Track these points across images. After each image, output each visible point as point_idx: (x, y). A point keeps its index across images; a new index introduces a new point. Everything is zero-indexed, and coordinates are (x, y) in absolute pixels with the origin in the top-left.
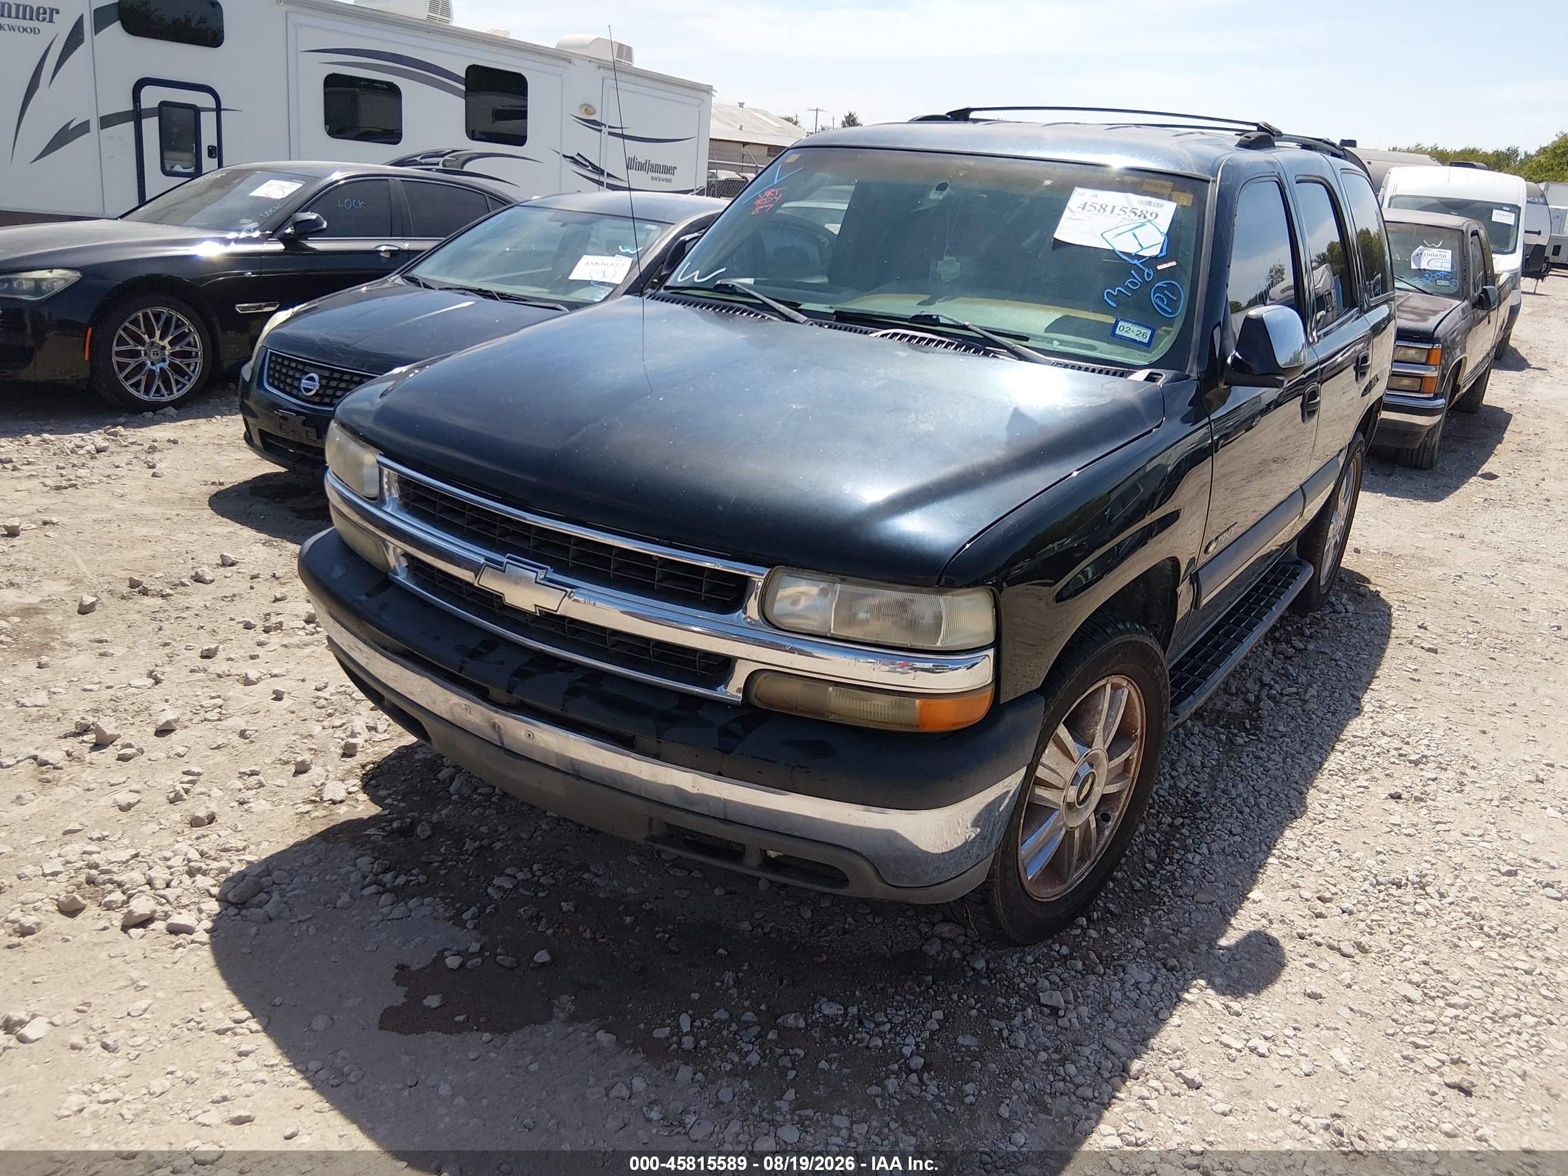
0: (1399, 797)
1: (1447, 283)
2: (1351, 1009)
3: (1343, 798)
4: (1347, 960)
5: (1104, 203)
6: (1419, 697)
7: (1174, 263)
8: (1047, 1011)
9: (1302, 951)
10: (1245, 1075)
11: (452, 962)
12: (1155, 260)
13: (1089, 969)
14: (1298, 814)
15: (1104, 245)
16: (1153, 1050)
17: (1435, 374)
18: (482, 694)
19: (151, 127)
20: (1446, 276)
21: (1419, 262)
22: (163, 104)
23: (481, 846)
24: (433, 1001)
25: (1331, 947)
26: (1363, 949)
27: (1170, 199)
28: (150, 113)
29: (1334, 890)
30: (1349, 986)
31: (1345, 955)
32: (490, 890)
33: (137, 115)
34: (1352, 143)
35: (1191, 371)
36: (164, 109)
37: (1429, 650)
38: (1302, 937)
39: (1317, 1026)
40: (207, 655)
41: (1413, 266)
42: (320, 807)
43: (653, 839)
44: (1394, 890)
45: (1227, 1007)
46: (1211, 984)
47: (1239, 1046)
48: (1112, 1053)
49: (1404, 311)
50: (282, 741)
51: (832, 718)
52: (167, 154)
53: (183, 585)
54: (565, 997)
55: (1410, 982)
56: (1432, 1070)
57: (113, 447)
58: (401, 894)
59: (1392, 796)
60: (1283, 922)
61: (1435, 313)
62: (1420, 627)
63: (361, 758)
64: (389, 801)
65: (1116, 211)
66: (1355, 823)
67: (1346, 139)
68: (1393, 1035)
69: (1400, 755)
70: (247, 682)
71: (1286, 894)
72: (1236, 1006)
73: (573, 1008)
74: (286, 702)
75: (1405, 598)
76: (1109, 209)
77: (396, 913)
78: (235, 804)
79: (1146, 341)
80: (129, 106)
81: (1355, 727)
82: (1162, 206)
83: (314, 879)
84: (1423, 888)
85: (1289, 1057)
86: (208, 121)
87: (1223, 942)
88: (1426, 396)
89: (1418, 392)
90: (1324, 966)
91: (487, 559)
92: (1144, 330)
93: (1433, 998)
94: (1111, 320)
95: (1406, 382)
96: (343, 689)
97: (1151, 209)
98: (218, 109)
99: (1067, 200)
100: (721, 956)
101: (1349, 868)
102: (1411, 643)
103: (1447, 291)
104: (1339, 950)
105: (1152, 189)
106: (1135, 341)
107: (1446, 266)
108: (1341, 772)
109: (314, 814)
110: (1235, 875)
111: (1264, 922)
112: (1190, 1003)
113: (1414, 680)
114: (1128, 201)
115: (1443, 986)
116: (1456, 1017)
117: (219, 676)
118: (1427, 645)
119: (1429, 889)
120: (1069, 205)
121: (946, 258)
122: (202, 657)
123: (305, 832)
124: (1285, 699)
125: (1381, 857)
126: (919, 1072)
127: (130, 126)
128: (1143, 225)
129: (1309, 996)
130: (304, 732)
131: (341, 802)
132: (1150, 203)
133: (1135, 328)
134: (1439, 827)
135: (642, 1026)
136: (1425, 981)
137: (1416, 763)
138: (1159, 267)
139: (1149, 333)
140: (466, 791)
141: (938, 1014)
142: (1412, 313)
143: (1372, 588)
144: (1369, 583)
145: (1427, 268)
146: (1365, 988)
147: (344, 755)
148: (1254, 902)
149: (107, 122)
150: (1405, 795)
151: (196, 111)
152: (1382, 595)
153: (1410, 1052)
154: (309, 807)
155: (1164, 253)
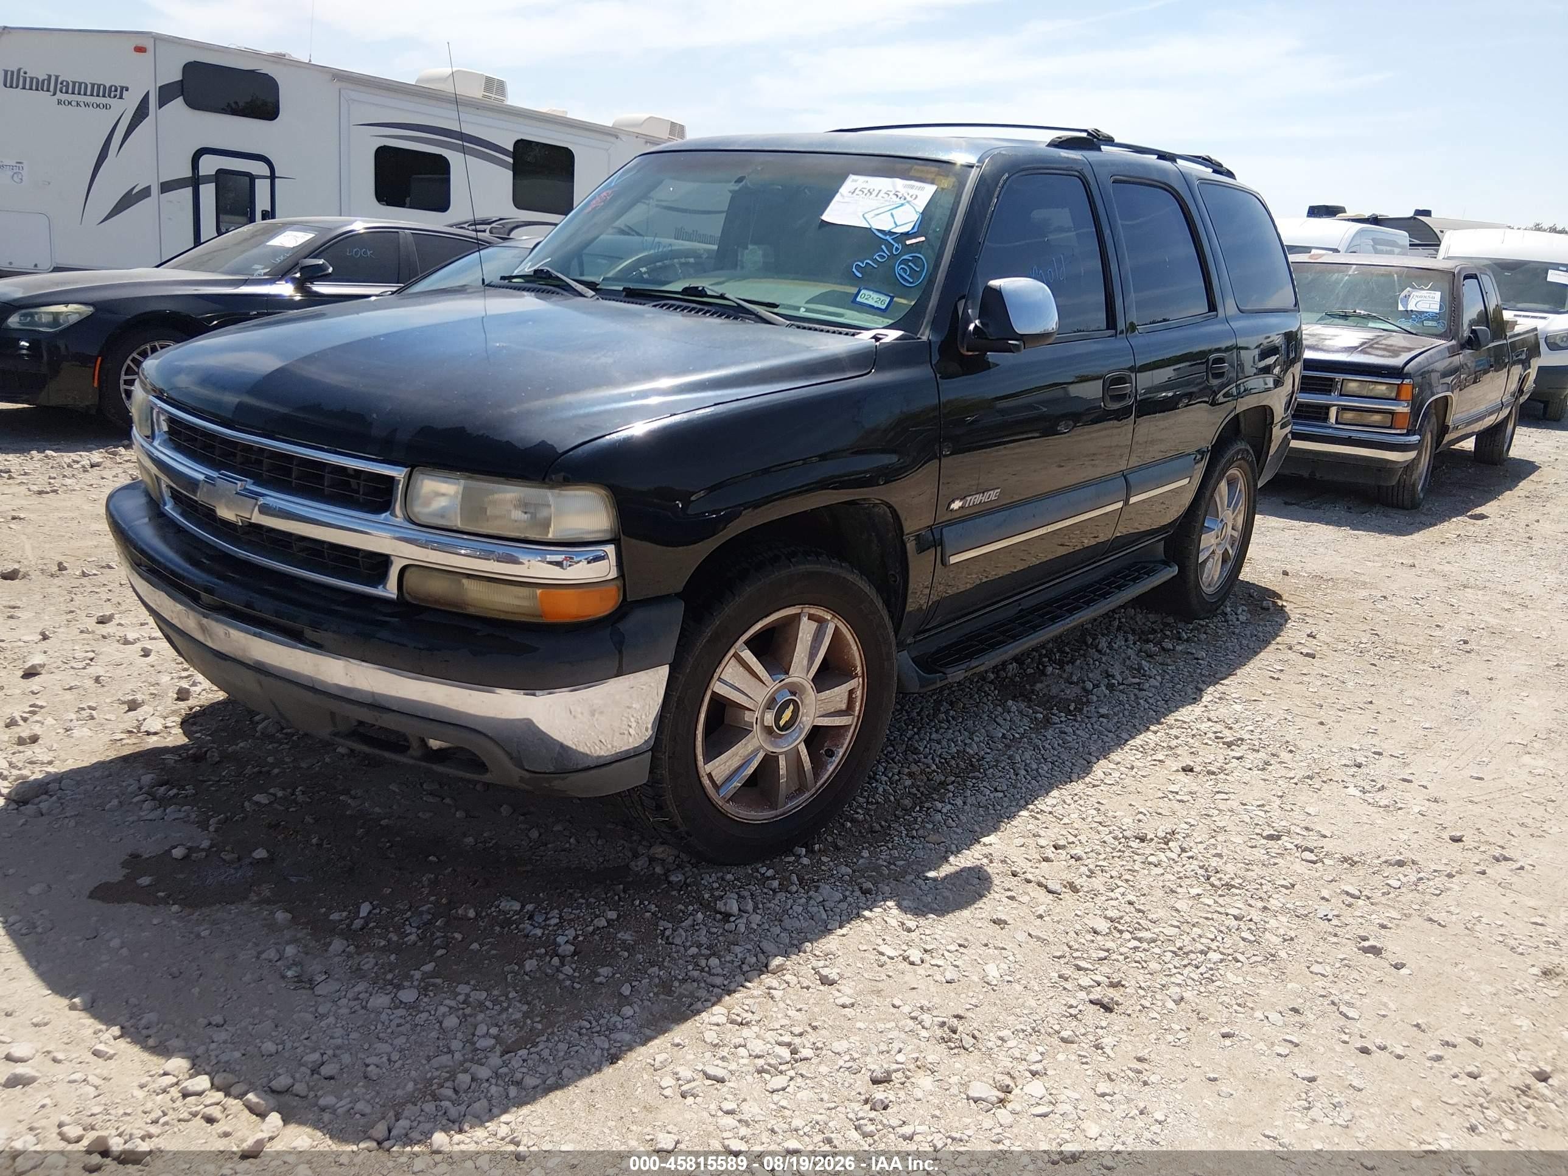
0: (1191, 770)
1: (1434, 324)
2: (1030, 935)
3: (1132, 768)
4: (1051, 896)
5: (871, 187)
6: (1269, 692)
7: (923, 239)
8: (719, 916)
9: (1007, 886)
10: (885, 977)
11: (178, 853)
12: (907, 235)
13: (784, 888)
14: (1074, 776)
15: (865, 225)
16: (805, 952)
17: (1407, 410)
19: (208, 192)
20: (1434, 317)
21: (1406, 304)
22: (219, 171)
23: (261, 772)
24: (145, 881)
25: (1040, 884)
26: (1074, 889)
27: (932, 183)
28: (207, 179)
29: (1071, 839)
30: (1041, 917)
31: (1050, 892)
32: (246, 804)
33: (195, 182)
34: (1427, 213)
35: (922, 335)
36: (221, 177)
37: (1307, 655)
38: (1014, 875)
39: (986, 945)
40: (102, 621)
41: (1401, 308)
42: (134, 735)
43: (336, 734)
44: (1135, 844)
45: (903, 924)
46: (899, 906)
47: (892, 953)
48: (763, 953)
49: (1377, 349)
50: (130, 687)
51: (471, 611)
52: (221, 216)
53: (110, 567)
54: (266, 885)
55: (1105, 917)
56: (1082, 988)
57: (108, 463)
58: (163, 802)
59: (1184, 770)
60: (1003, 862)
61: (1410, 350)
62: (1309, 636)
63: (191, 702)
64: (198, 735)
65: (881, 194)
66: (1132, 789)
67: (1421, 209)
68: (1059, 958)
69: (1217, 738)
70: (126, 642)
71: (1022, 841)
72: (912, 924)
73: (268, 894)
74: (151, 659)
75: (1307, 611)
76: (875, 193)
77: (151, 816)
78: (61, 730)
79: (883, 307)
80: (188, 173)
81: (1186, 713)
82: (922, 189)
83: (98, 788)
84: (1167, 844)
85: (939, 966)
86: (262, 188)
87: (931, 874)
88: (1398, 432)
89: (1390, 428)
90: (1025, 899)
91: (207, 477)
92: (883, 297)
93: (1121, 932)
94: (854, 290)
95: (1377, 418)
97: (912, 192)
98: (273, 177)
99: (840, 186)
100: (431, 862)
101: (1100, 823)
102: (1290, 648)
103: (1435, 331)
104: (1046, 887)
105: (918, 175)
106: (872, 307)
107: (1435, 308)
108: (1143, 750)
109: (124, 742)
110: (978, 823)
111: (985, 861)
112: (866, 919)
113: (1273, 678)
114: (894, 186)
115: (1138, 923)
116: (1136, 948)
117: (104, 637)
118: (1305, 651)
119: (1171, 844)
120: (841, 190)
121: (750, 247)
122: (98, 623)
123: (112, 755)
124: (1121, 687)
125: (1140, 816)
126: (562, 958)
127: (188, 192)
128: (902, 205)
129: (993, 922)
130: (153, 681)
131: (155, 733)
132: (912, 187)
133: (875, 296)
134: (1218, 796)
135: (323, 910)
136: (1121, 918)
137: (1229, 745)
138: (908, 242)
139: (888, 299)
140: (272, 730)
141: (612, 915)
142: (1384, 349)
143: (1280, 603)
144: (1280, 597)
145: (1414, 309)
146: (1056, 919)
147: (178, 699)
148: (985, 845)
149: (167, 187)
150: (1197, 769)
151: (252, 178)
152: (1286, 609)
153: (1067, 972)
154: (124, 736)
155: (915, 230)
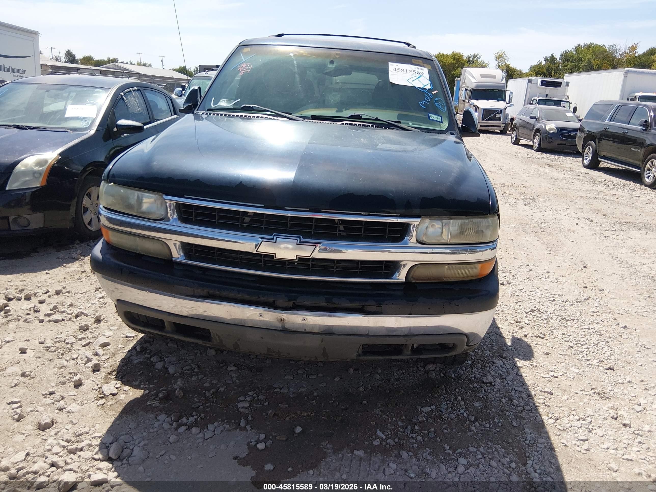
2: (561, 355)
4: (544, 339)
5: (402, 68)
7: (439, 91)
9: (530, 340)
10: (559, 385)
11: (260, 446)
12: (430, 90)
18: (272, 306)
24: (269, 467)
25: (536, 337)
26: (544, 334)
27: (424, 67)
30: (552, 347)
31: (542, 338)
35: (458, 132)
38: (526, 336)
39: (559, 363)
42: (108, 399)
44: (533, 314)
45: (531, 365)
46: (520, 359)
47: (548, 376)
50: (51, 373)
51: (445, 280)
54: (323, 443)
55: (566, 341)
56: (599, 366)
58: (200, 425)
60: (516, 332)
63: (105, 370)
64: (143, 386)
65: (408, 71)
68: (579, 359)
71: (507, 323)
72: (533, 364)
74: (31, 353)
76: (405, 71)
77: (208, 435)
78: (57, 411)
79: (441, 121)
82: (422, 69)
83: (145, 434)
84: (539, 311)
85: (563, 375)
87: (508, 344)
90: (540, 343)
91: (263, 238)
92: (438, 117)
93: (576, 344)
94: (427, 114)
96: (58, 340)
97: (420, 71)
99: (388, 67)
104: (539, 337)
105: (415, 63)
106: (437, 121)
109: (109, 404)
111: (511, 334)
112: (521, 367)
114: (410, 67)
116: (587, 348)
120: (389, 69)
128: (420, 77)
129: (546, 354)
130: (58, 366)
131: (118, 393)
132: (418, 68)
133: (435, 116)
135: (366, 443)
138: (433, 93)
139: (440, 117)
147: (94, 371)
153: (588, 362)
154: (102, 401)
155: (433, 87)
